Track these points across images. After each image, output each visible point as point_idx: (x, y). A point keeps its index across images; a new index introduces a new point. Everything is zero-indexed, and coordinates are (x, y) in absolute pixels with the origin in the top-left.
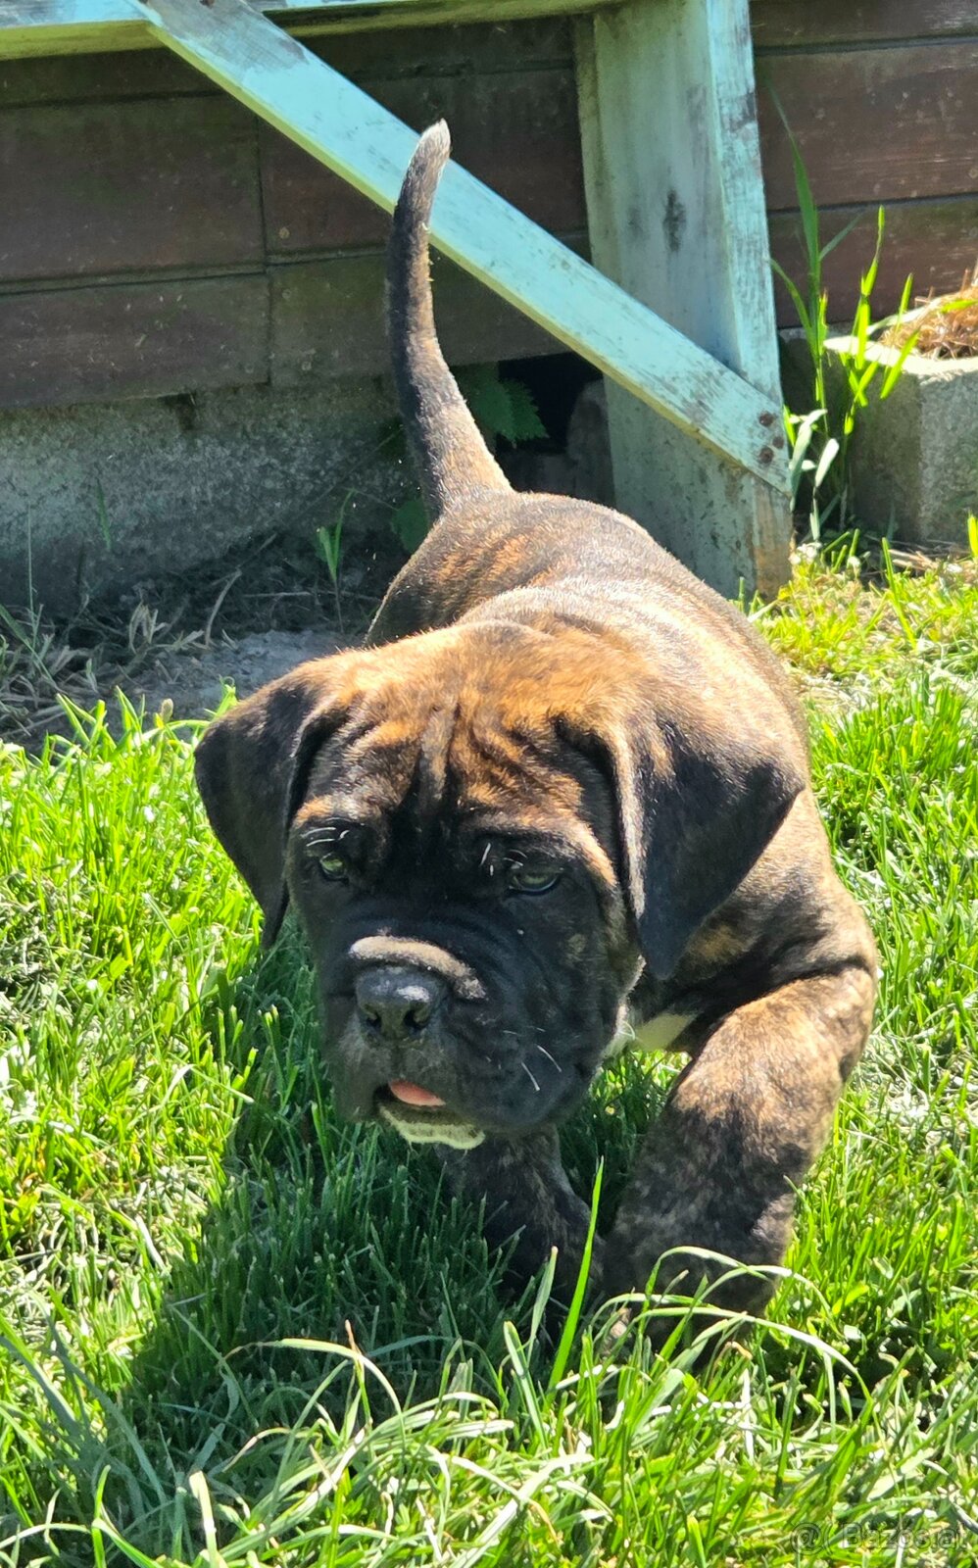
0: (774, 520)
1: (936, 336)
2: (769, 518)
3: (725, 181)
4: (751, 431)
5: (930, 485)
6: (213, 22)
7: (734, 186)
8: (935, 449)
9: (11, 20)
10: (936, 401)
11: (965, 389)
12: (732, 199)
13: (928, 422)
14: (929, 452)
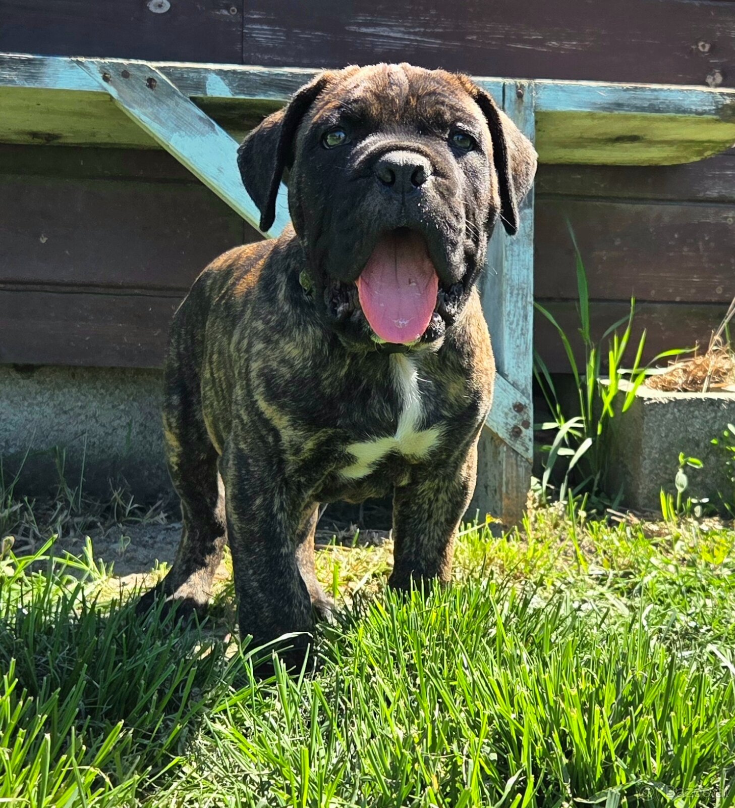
0: (518, 476)
1: (676, 384)
2: (514, 474)
3: (506, 246)
4: (506, 414)
5: (647, 472)
6: (153, 99)
7: (512, 250)
8: (652, 448)
9: (12, 81)
10: (655, 416)
11: (676, 410)
12: (510, 258)
13: (648, 429)
14: (647, 450)
